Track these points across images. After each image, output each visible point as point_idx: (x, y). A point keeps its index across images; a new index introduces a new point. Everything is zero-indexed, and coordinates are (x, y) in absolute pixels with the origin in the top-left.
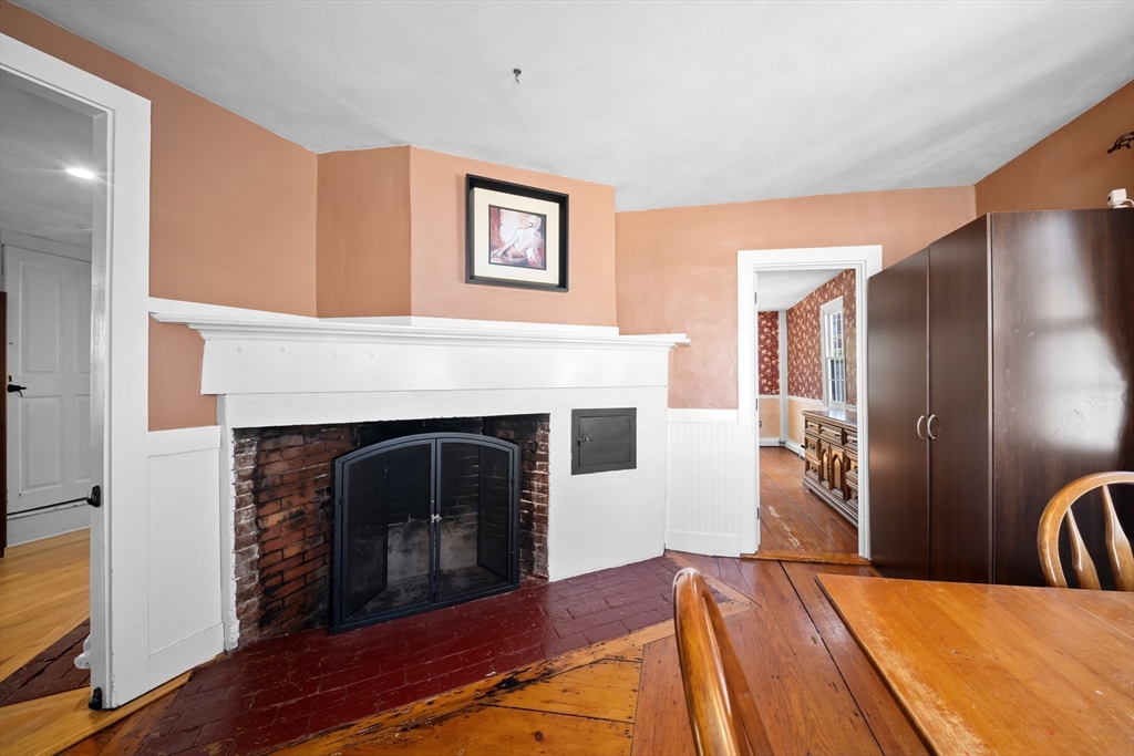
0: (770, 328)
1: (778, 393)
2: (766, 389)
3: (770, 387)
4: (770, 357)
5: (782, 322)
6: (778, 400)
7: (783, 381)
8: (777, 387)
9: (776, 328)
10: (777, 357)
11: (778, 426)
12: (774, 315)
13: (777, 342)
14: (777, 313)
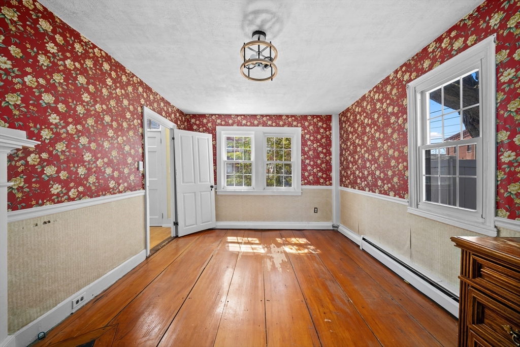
0: (325, 129)
1: (331, 184)
2: (322, 181)
3: (325, 179)
4: (325, 154)
5: (335, 124)
6: (331, 190)
7: (335, 175)
8: (330, 179)
9: (330, 129)
10: (330, 154)
11: (331, 211)
12: (329, 118)
13: (330, 141)
14: (330, 116)
